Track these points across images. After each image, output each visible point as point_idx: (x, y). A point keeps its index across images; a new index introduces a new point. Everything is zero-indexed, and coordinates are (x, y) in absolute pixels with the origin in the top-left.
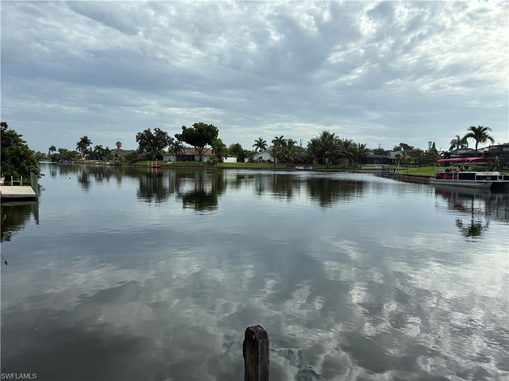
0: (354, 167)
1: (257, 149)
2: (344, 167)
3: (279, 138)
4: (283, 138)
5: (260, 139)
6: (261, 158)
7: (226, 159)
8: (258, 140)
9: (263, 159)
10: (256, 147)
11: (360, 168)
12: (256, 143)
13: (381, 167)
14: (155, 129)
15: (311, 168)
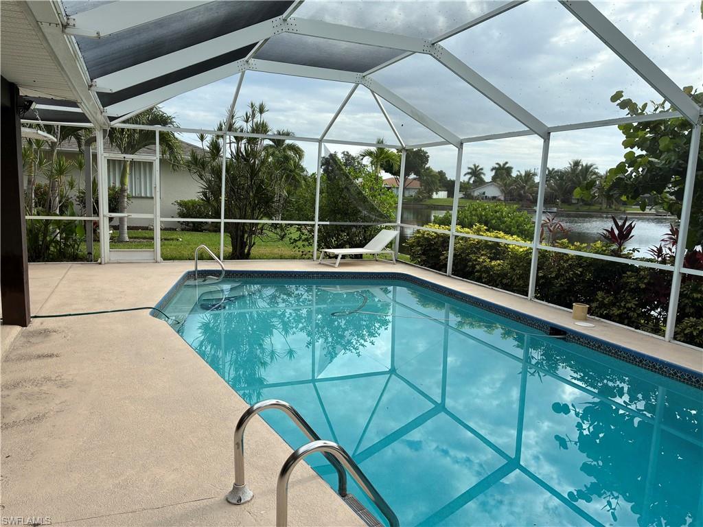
0: (616, 210)
1: (470, 179)
2: (601, 209)
3: (502, 165)
4: (507, 166)
5: (475, 165)
6: (484, 193)
7: (437, 194)
8: (473, 167)
9: (486, 195)
10: (469, 176)
11: (624, 211)
12: (470, 171)
13: (653, 211)
14: (343, 153)
15: (555, 210)
